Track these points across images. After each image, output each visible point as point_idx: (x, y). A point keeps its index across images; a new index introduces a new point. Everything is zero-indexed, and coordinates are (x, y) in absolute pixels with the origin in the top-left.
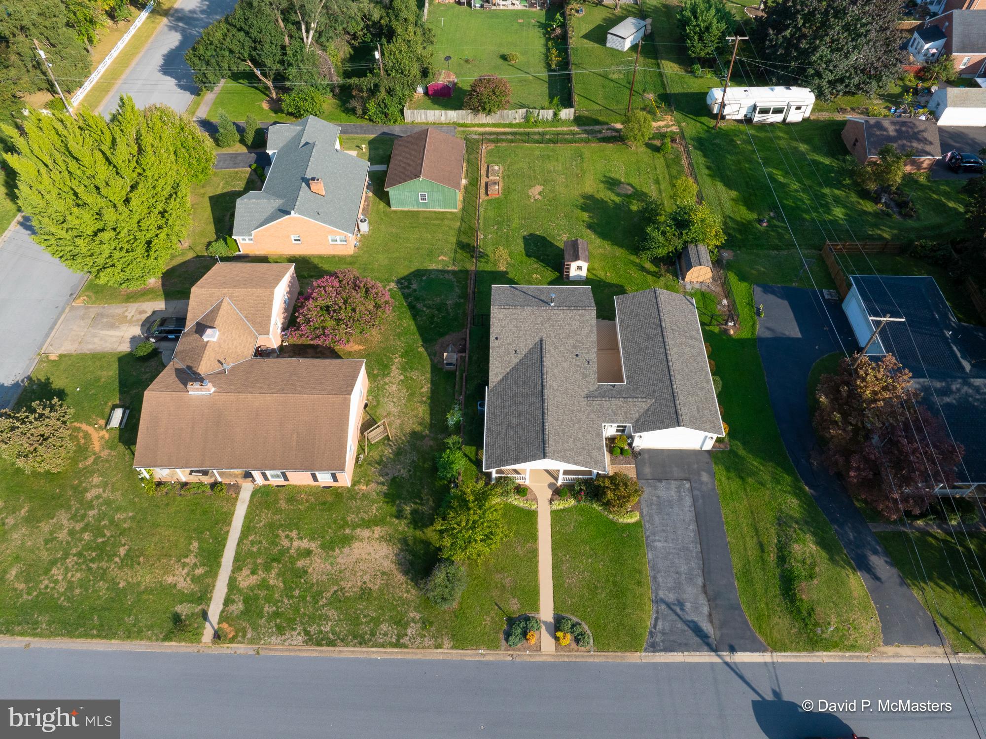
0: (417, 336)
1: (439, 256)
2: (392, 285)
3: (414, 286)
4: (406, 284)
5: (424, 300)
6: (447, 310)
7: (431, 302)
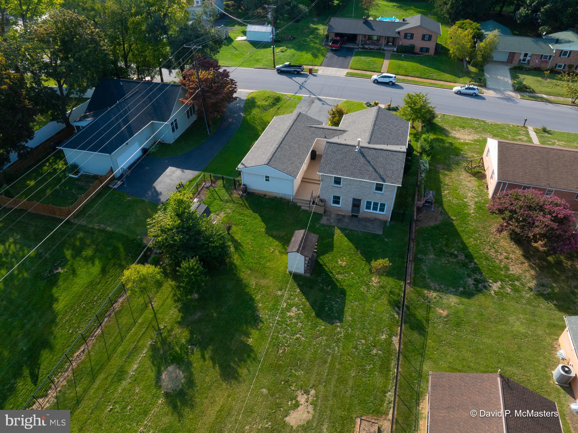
0: (459, 229)
1: (447, 316)
2: (496, 286)
3: (470, 281)
4: (480, 285)
5: (458, 263)
6: (434, 249)
7: (451, 259)
